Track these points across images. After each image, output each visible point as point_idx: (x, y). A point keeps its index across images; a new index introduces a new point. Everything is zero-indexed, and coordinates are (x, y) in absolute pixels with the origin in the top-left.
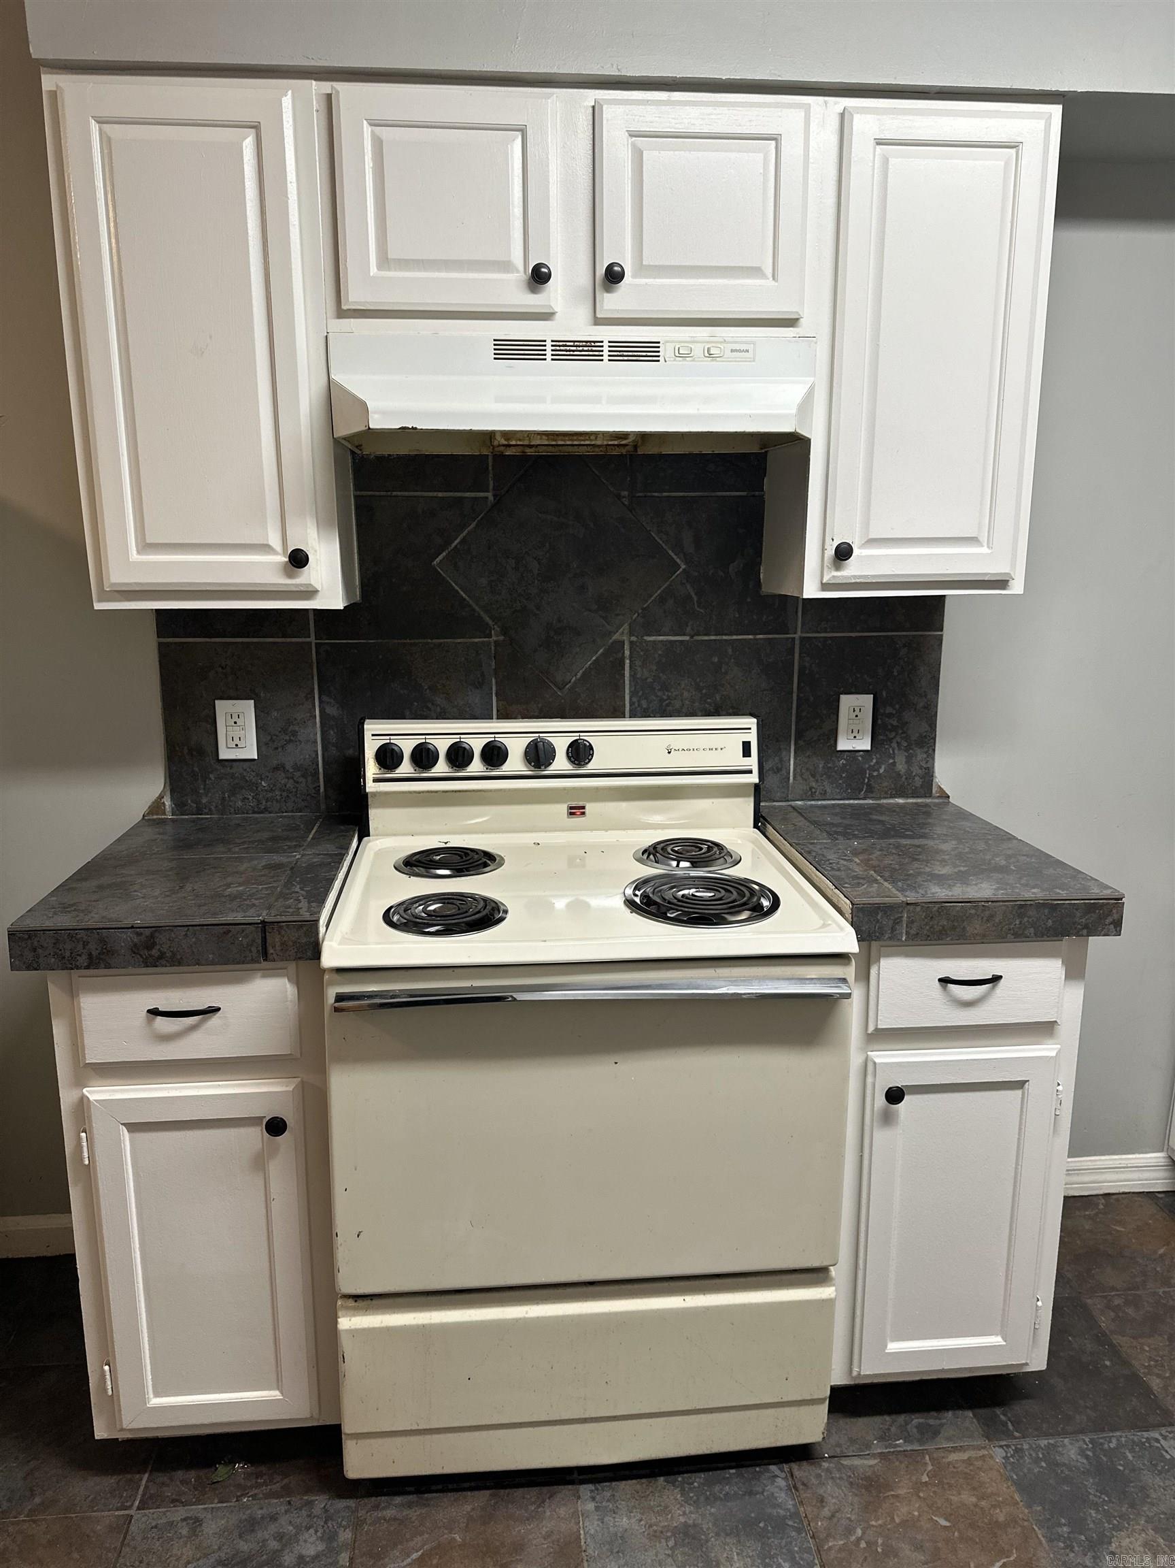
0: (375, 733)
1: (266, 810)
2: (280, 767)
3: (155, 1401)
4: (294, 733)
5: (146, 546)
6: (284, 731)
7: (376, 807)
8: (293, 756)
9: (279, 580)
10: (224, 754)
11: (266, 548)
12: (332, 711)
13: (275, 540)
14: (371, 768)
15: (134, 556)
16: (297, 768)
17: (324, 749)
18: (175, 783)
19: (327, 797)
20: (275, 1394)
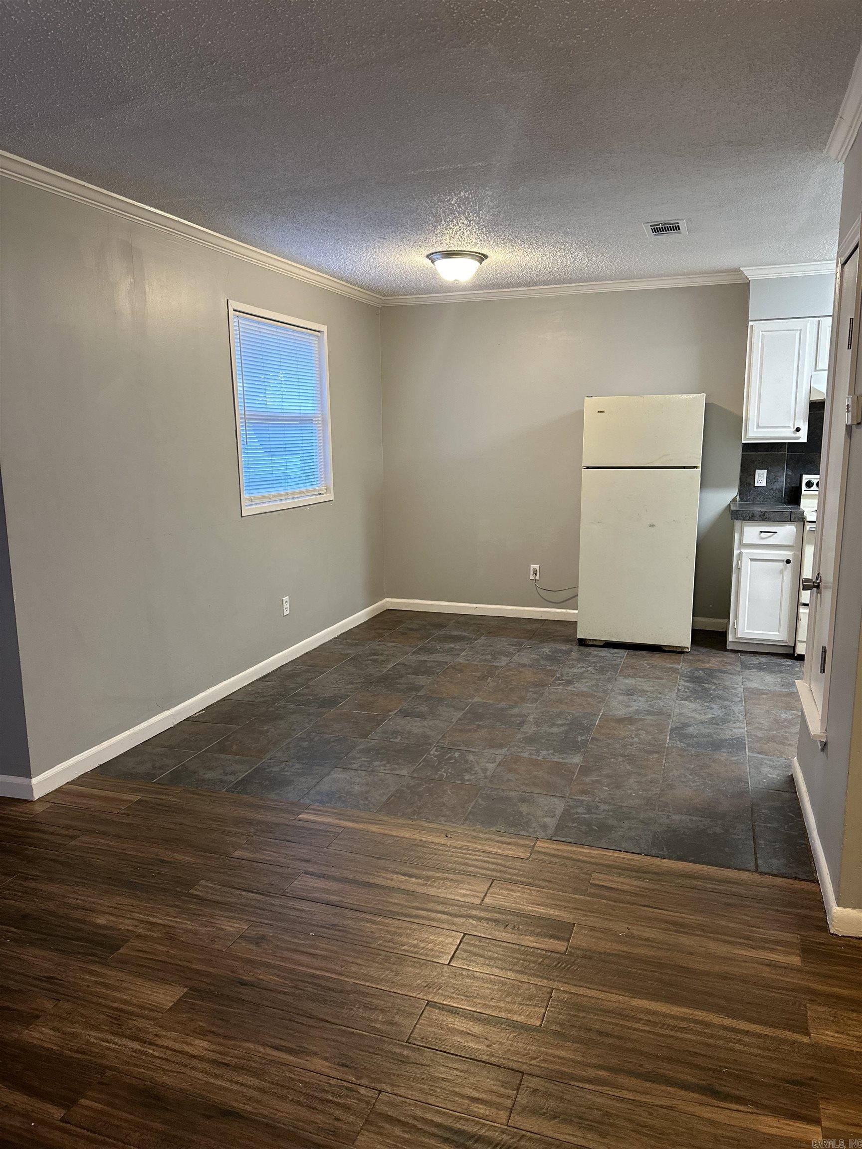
0: (806, 478)
1: (766, 501)
2: (772, 489)
3: (746, 631)
4: (777, 479)
5: (758, 427)
6: (774, 478)
7: (805, 498)
8: (776, 486)
9: (793, 435)
10: (756, 485)
11: (789, 427)
12: (790, 473)
13: (791, 425)
14: (804, 487)
15: (755, 430)
16: (777, 489)
17: (786, 484)
18: (741, 493)
19: (785, 498)
20: (778, 633)
